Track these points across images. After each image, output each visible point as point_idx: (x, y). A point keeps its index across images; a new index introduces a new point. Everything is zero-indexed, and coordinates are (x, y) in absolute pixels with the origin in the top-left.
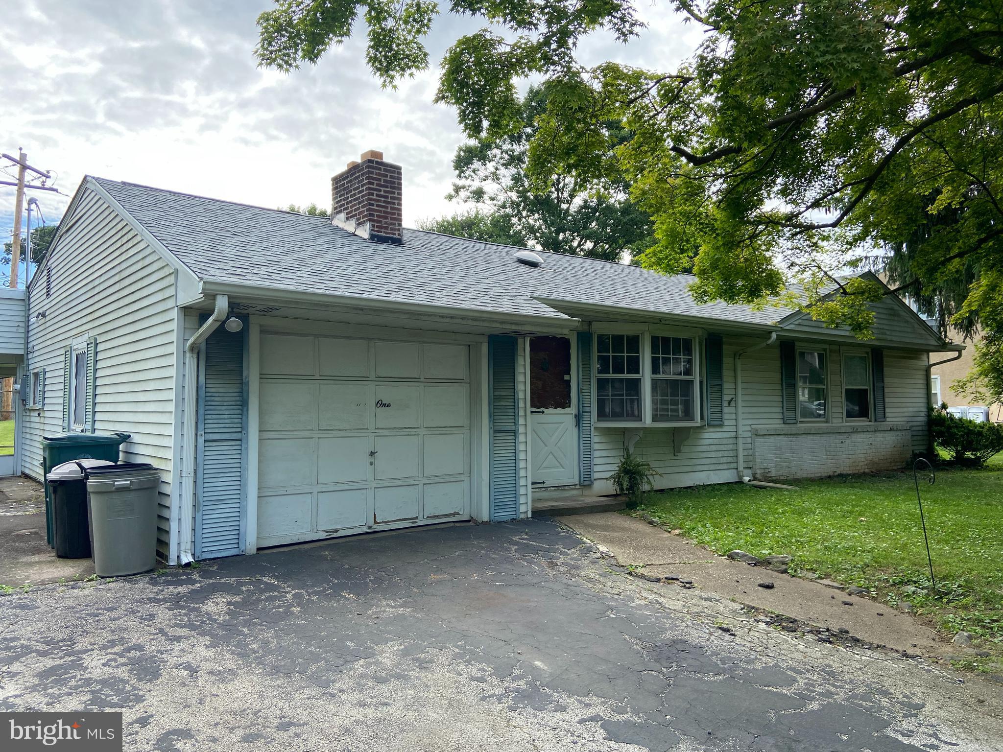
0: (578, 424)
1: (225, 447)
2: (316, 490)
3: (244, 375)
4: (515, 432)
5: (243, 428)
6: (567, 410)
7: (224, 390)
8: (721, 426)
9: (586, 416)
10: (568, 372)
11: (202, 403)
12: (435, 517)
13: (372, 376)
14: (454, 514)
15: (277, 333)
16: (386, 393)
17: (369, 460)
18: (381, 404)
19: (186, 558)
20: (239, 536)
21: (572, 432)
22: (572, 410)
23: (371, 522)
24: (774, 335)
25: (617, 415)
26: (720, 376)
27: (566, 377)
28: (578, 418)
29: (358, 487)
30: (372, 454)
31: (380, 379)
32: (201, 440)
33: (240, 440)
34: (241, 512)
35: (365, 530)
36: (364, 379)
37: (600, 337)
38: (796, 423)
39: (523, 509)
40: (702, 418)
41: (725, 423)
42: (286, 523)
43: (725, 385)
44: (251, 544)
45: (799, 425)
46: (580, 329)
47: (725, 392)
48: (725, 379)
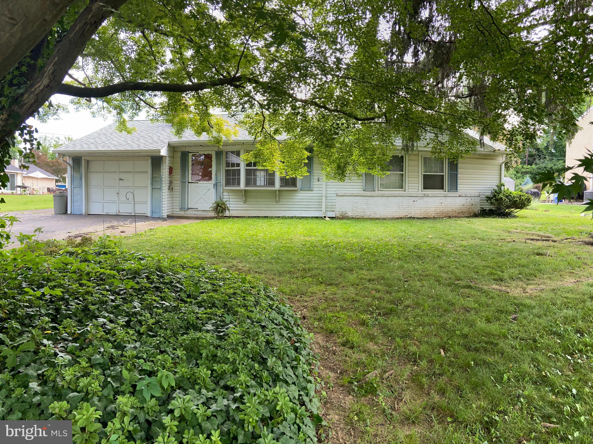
0: (214, 187)
1: (78, 189)
2: (103, 201)
4: (160, 189)
5: (81, 184)
6: (210, 182)
7: (76, 175)
8: (312, 190)
9: (219, 184)
10: (211, 167)
12: (137, 213)
13: (118, 171)
14: (144, 214)
16: (122, 176)
17: (117, 195)
18: (121, 179)
19: (71, 212)
20: (81, 209)
21: (213, 190)
22: (213, 182)
23: (118, 212)
27: (210, 169)
28: (216, 185)
29: (114, 202)
30: (118, 193)
31: (120, 172)
32: (72, 187)
33: (81, 187)
34: (81, 205)
35: (116, 214)
36: (116, 172)
37: (227, 152)
38: (374, 191)
39: (163, 214)
40: (296, 187)
41: (314, 189)
42: (96, 209)
43: (315, 172)
44: (84, 213)
45: (377, 192)
46: (217, 150)
47: (315, 174)
48: (314, 168)
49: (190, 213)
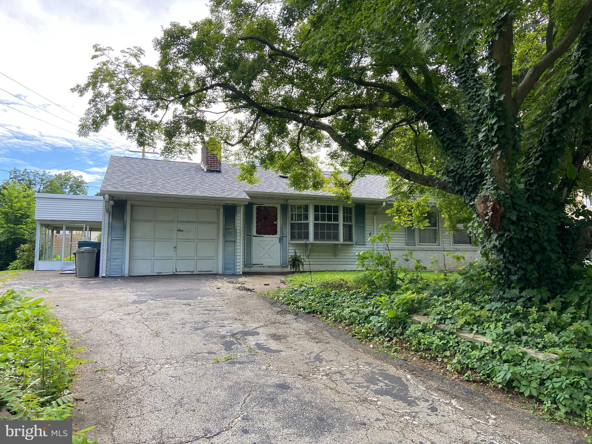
0: (280, 242)
1: (118, 242)
2: (153, 258)
3: (125, 219)
4: (235, 242)
5: (125, 236)
6: (275, 236)
7: (118, 224)
8: (365, 245)
9: (284, 238)
10: (276, 220)
11: (110, 228)
12: (201, 271)
13: (176, 220)
14: (210, 271)
15: (140, 206)
16: (181, 227)
17: (174, 249)
18: (179, 230)
19: (104, 275)
20: (122, 270)
21: (278, 246)
22: (278, 236)
23: (174, 271)
24: (384, 204)
25: (300, 238)
26: (364, 222)
27: (275, 223)
28: (281, 239)
29: (169, 259)
30: (175, 248)
31: (179, 221)
32: (110, 240)
33: (123, 240)
34: (123, 263)
35: (171, 273)
36: (173, 221)
37: (292, 206)
38: (415, 245)
39: (238, 271)
40: (352, 241)
41: (367, 243)
42: (142, 269)
43: (367, 227)
44: (126, 273)
45: (417, 246)
46: (282, 203)
47: (367, 229)
48: (366, 224)
49: (255, 269)
